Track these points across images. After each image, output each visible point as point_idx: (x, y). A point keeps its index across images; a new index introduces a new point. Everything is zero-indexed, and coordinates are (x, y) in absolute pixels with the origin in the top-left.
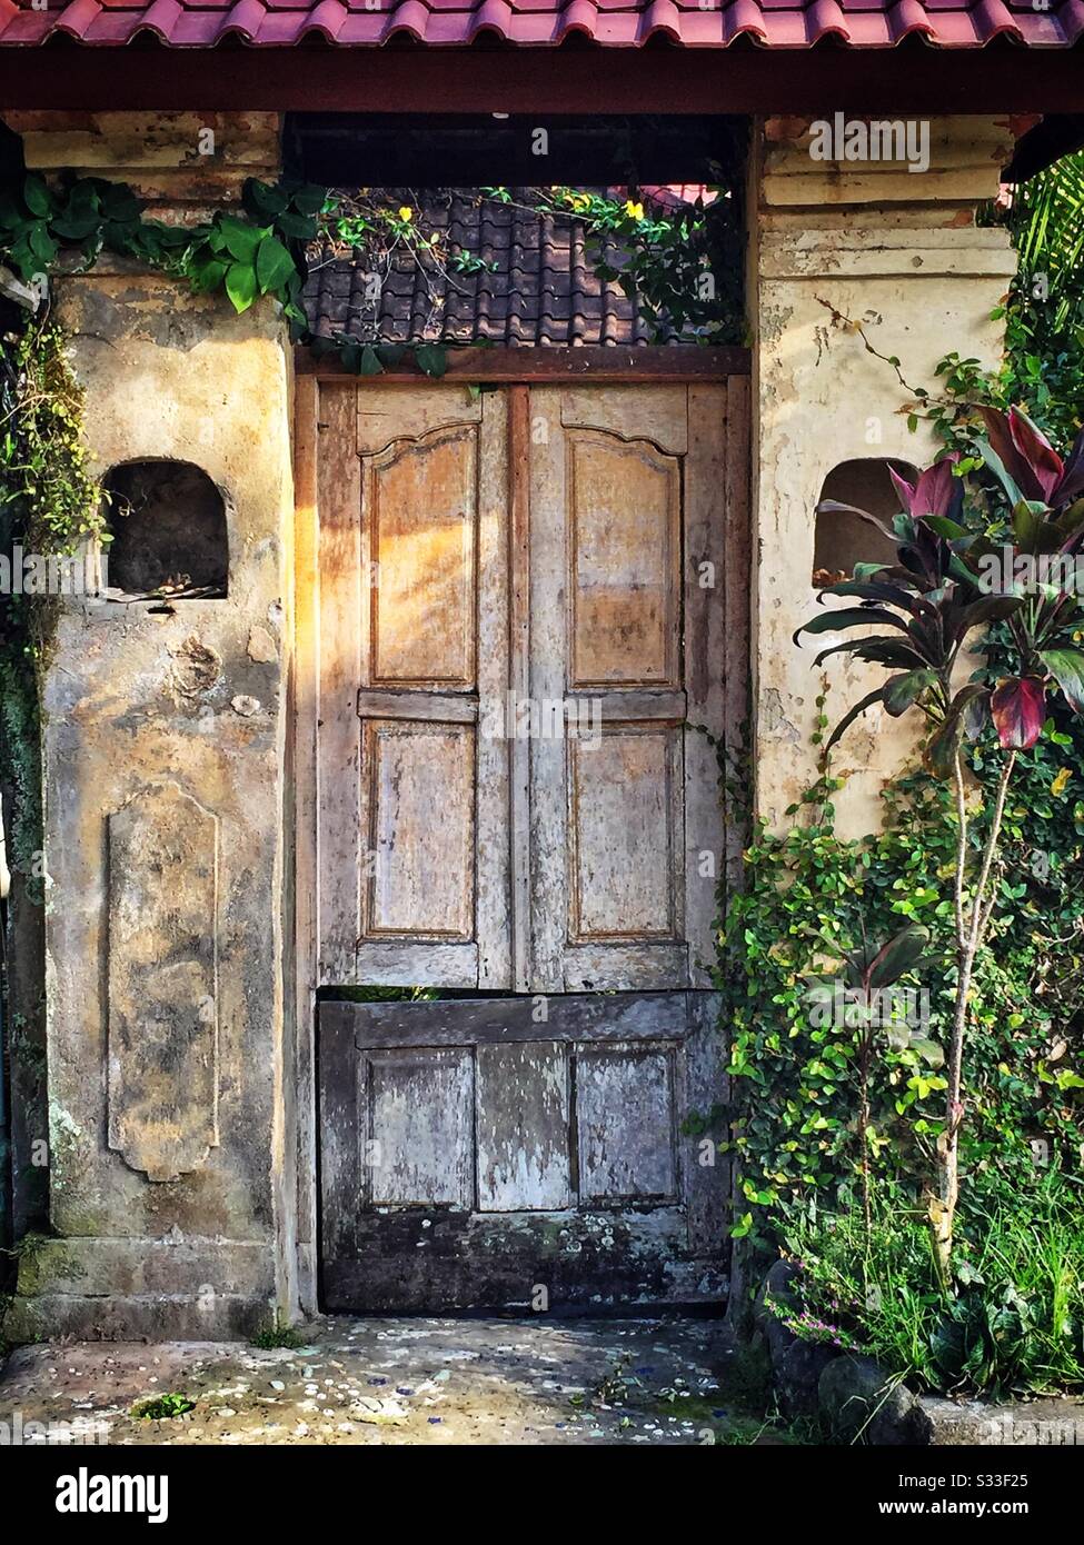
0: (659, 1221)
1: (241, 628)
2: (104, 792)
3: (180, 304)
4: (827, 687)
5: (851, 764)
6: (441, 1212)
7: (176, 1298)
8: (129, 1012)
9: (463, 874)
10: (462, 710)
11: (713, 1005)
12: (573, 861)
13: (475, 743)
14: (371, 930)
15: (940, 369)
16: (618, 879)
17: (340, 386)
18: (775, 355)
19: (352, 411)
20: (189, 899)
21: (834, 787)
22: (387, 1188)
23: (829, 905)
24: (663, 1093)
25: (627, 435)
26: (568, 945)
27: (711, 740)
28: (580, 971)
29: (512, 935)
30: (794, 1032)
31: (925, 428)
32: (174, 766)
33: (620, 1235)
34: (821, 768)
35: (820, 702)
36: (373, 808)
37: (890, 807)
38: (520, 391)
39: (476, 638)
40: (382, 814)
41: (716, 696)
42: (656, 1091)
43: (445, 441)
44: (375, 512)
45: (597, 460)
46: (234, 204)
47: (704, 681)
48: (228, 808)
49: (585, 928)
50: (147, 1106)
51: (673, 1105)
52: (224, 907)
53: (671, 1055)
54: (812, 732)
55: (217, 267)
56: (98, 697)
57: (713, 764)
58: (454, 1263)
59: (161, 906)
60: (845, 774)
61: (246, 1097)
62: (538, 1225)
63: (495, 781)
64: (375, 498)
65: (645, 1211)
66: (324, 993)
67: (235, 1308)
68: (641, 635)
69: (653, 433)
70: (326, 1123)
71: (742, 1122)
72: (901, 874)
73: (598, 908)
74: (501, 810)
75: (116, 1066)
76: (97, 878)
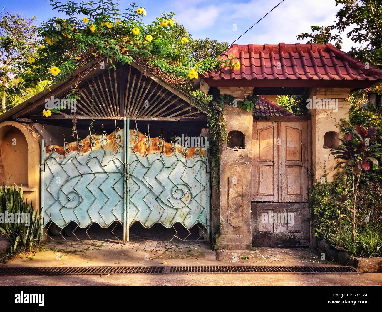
0: (299, 234)
1: (247, 153)
2: (228, 174)
3: (239, 111)
4: (325, 161)
5: (329, 172)
6: (269, 233)
7: (238, 243)
8: (231, 204)
9: (272, 186)
10: (272, 164)
11: (307, 205)
12: (287, 185)
13: (273, 168)
14: (259, 193)
15: (340, 120)
16: (293, 187)
17: (256, 121)
18: (318, 118)
19: (257, 124)
20: (240, 189)
21: (327, 175)
22: (261, 229)
23: (327, 191)
24: (300, 217)
25: (294, 128)
26: (286, 196)
27: (306, 168)
28: (288, 199)
29: (278, 194)
30: (322, 208)
31: (339, 128)
32: (237, 171)
33: (294, 236)
34: (325, 172)
35: (325, 163)
36: (259, 177)
37: (334, 178)
38: (279, 122)
39: (273, 154)
40: (260, 178)
41: (306, 162)
42: (299, 216)
43: (269, 128)
44: (259, 137)
45: (290, 131)
46: (246, 98)
47: (305, 161)
48: (245, 176)
49: (288, 194)
50: (233, 217)
51: (301, 219)
52: (244, 190)
53: (301, 211)
54: (324, 167)
55: (245, 106)
56: (227, 162)
57: (306, 172)
58: (271, 240)
59: (236, 190)
60: (328, 173)
61: (247, 216)
62: (283, 235)
63: (276, 174)
64: (259, 135)
65: (298, 233)
66: (252, 202)
67: (247, 245)
68: (296, 154)
69: (297, 127)
70: (253, 220)
71: (315, 221)
72: (337, 187)
73: (291, 191)
74: (277, 177)
75: (229, 211)
76: (227, 186)
